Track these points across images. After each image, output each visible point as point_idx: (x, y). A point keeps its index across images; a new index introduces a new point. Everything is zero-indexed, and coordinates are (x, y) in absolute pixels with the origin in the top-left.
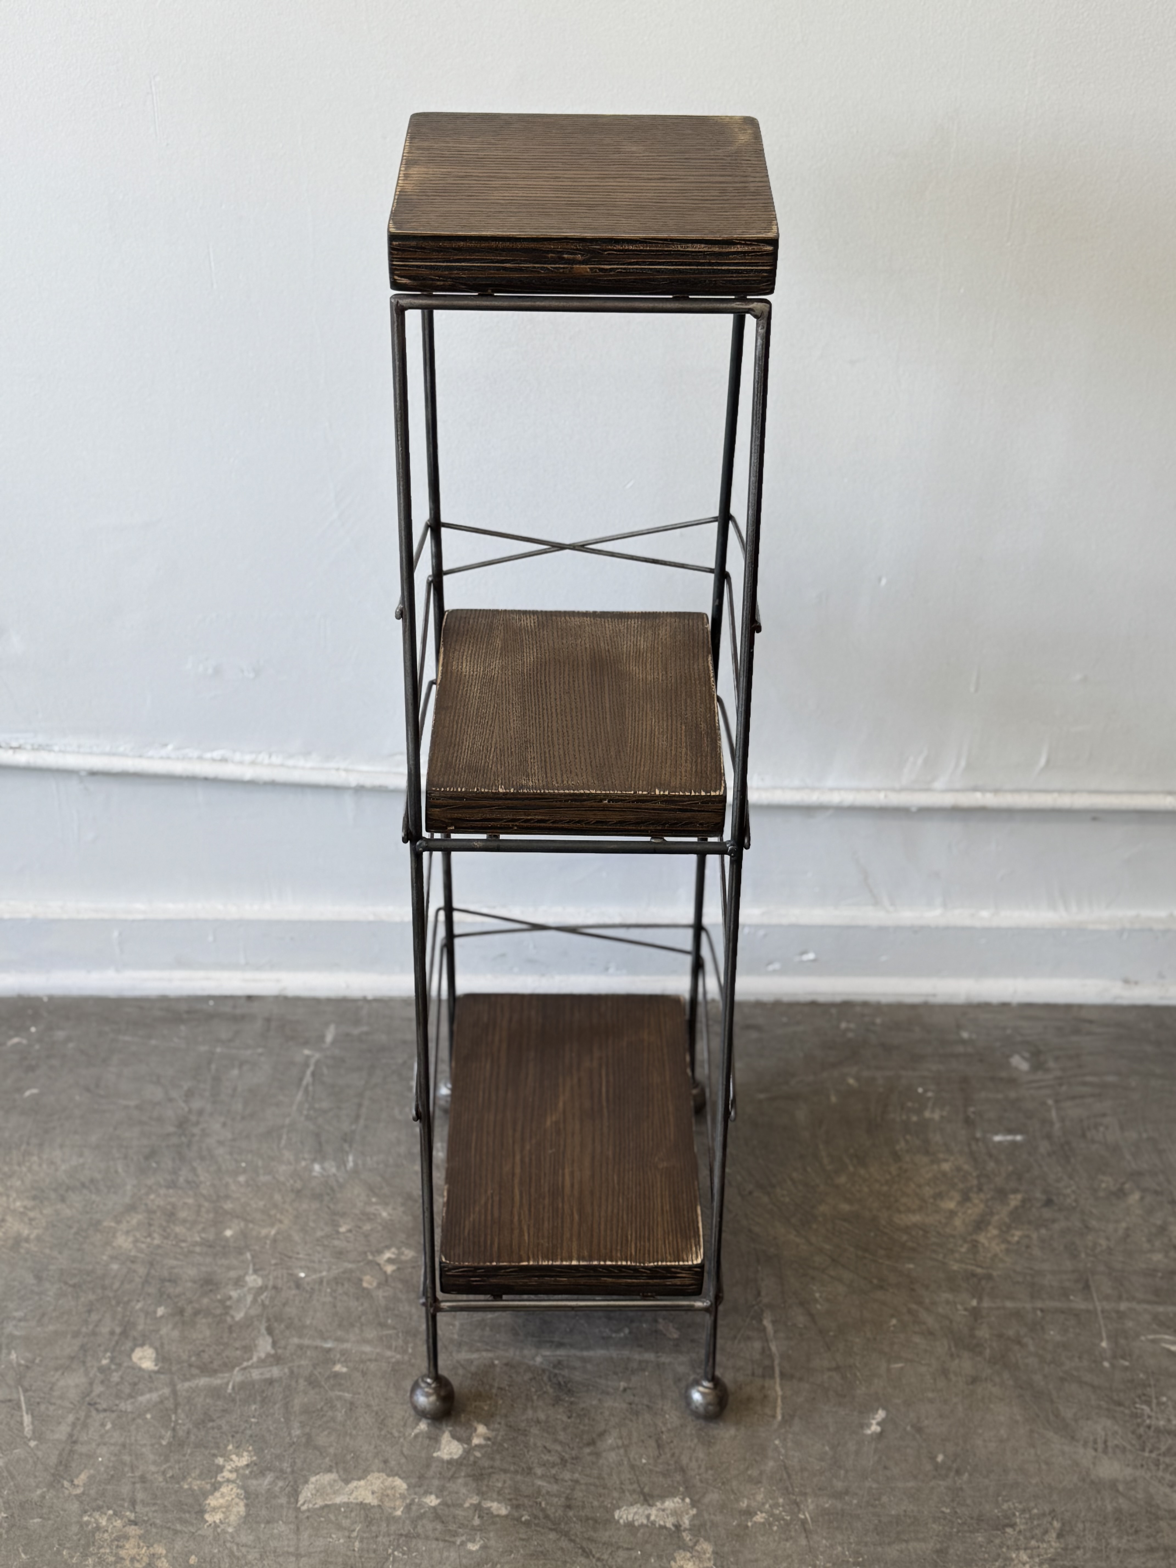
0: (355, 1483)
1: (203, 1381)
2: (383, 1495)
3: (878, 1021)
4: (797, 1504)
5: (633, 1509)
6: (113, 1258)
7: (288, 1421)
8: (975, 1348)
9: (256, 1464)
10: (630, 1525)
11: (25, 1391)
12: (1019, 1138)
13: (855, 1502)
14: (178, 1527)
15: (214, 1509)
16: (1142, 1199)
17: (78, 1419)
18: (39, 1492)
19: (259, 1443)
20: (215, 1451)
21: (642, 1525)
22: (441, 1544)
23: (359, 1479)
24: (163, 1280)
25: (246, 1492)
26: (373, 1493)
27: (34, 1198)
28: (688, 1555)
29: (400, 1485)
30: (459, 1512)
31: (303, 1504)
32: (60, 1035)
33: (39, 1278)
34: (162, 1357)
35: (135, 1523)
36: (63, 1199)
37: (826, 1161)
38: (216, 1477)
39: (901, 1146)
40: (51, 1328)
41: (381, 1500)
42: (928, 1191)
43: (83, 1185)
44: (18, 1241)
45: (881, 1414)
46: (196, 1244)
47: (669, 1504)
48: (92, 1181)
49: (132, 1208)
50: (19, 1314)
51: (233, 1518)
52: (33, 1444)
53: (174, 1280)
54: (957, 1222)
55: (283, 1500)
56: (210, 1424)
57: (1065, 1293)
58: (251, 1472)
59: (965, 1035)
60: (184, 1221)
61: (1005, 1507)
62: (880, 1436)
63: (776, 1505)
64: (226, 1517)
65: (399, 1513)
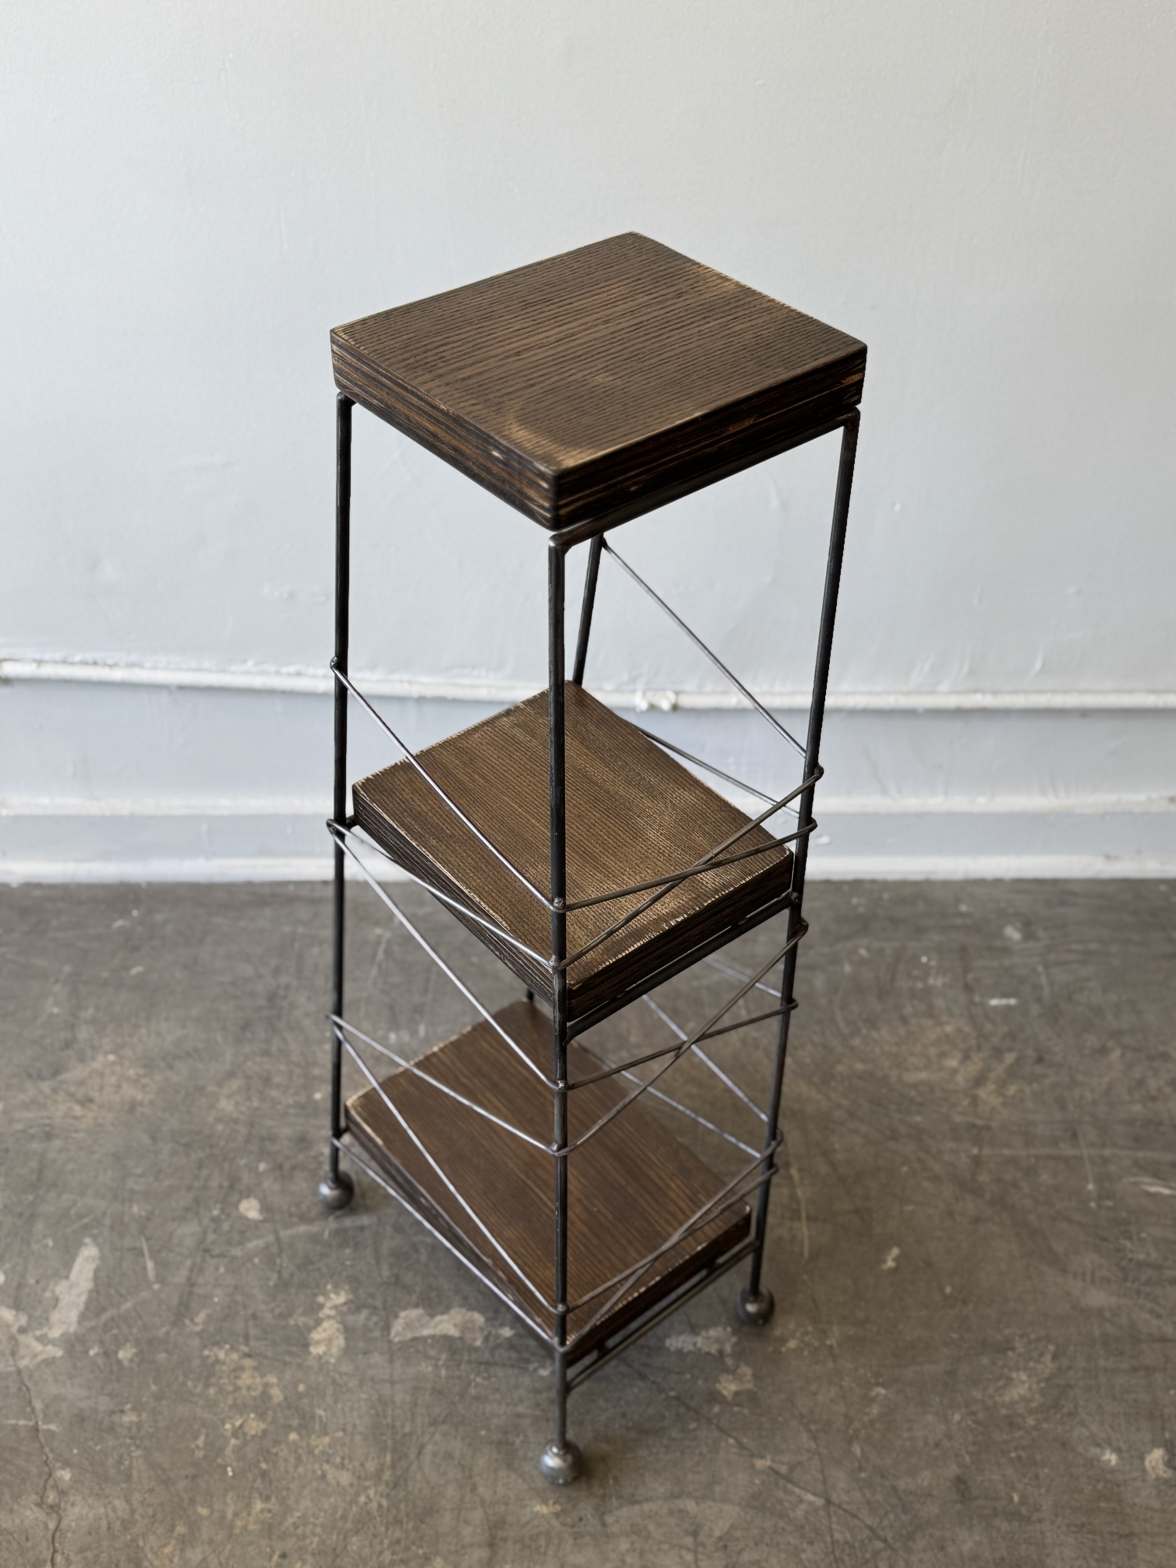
0: (439, 1318)
1: (303, 1229)
2: (465, 1327)
3: (886, 896)
4: (824, 1332)
5: (682, 1338)
6: (219, 1120)
7: (378, 1263)
8: (977, 1191)
9: (352, 1302)
10: (680, 1352)
11: (148, 1239)
12: (1012, 1002)
13: (875, 1329)
14: (287, 1359)
15: (318, 1343)
16: (1123, 1055)
17: (194, 1264)
18: (164, 1330)
19: (355, 1282)
20: (316, 1291)
21: (690, 1352)
22: (516, 1371)
23: (443, 1313)
24: (262, 1139)
25: (345, 1326)
26: (455, 1326)
27: (146, 1066)
28: (731, 1377)
29: (478, 1318)
30: (531, 1342)
31: (395, 1336)
32: (159, 918)
33: (154, 1139)
34: (266, 1208)
35: (248, 1355)
36: (171, 1067)
37: (842, 1025)
38: (318, 1314)
39: (908, 1010)
40: (167, 1183)
41: (462, 1332)
42: (933, 1052)
43: (188, 1054)
44: (133, 1106)
45: (895, 1251)
46: (289, 1106)
47: (713, 1333)
48: (196, 1050)
49: (231, 1075)
50: (138, 1171)
51: (334, 1350)
52: (156, 1287)
53: (273, 1139)
54: (960, 1079)
55: (377, 1334)
56: (311, 1267)
57: (1055, 1141)
58: (349, 1309)
59: (963, 908)
60: (278, 1086)
61: (1006, 1332)
62: (895, 1271)
63: (806, 1333)
64: (329, 1349)
65: (478, 1343)
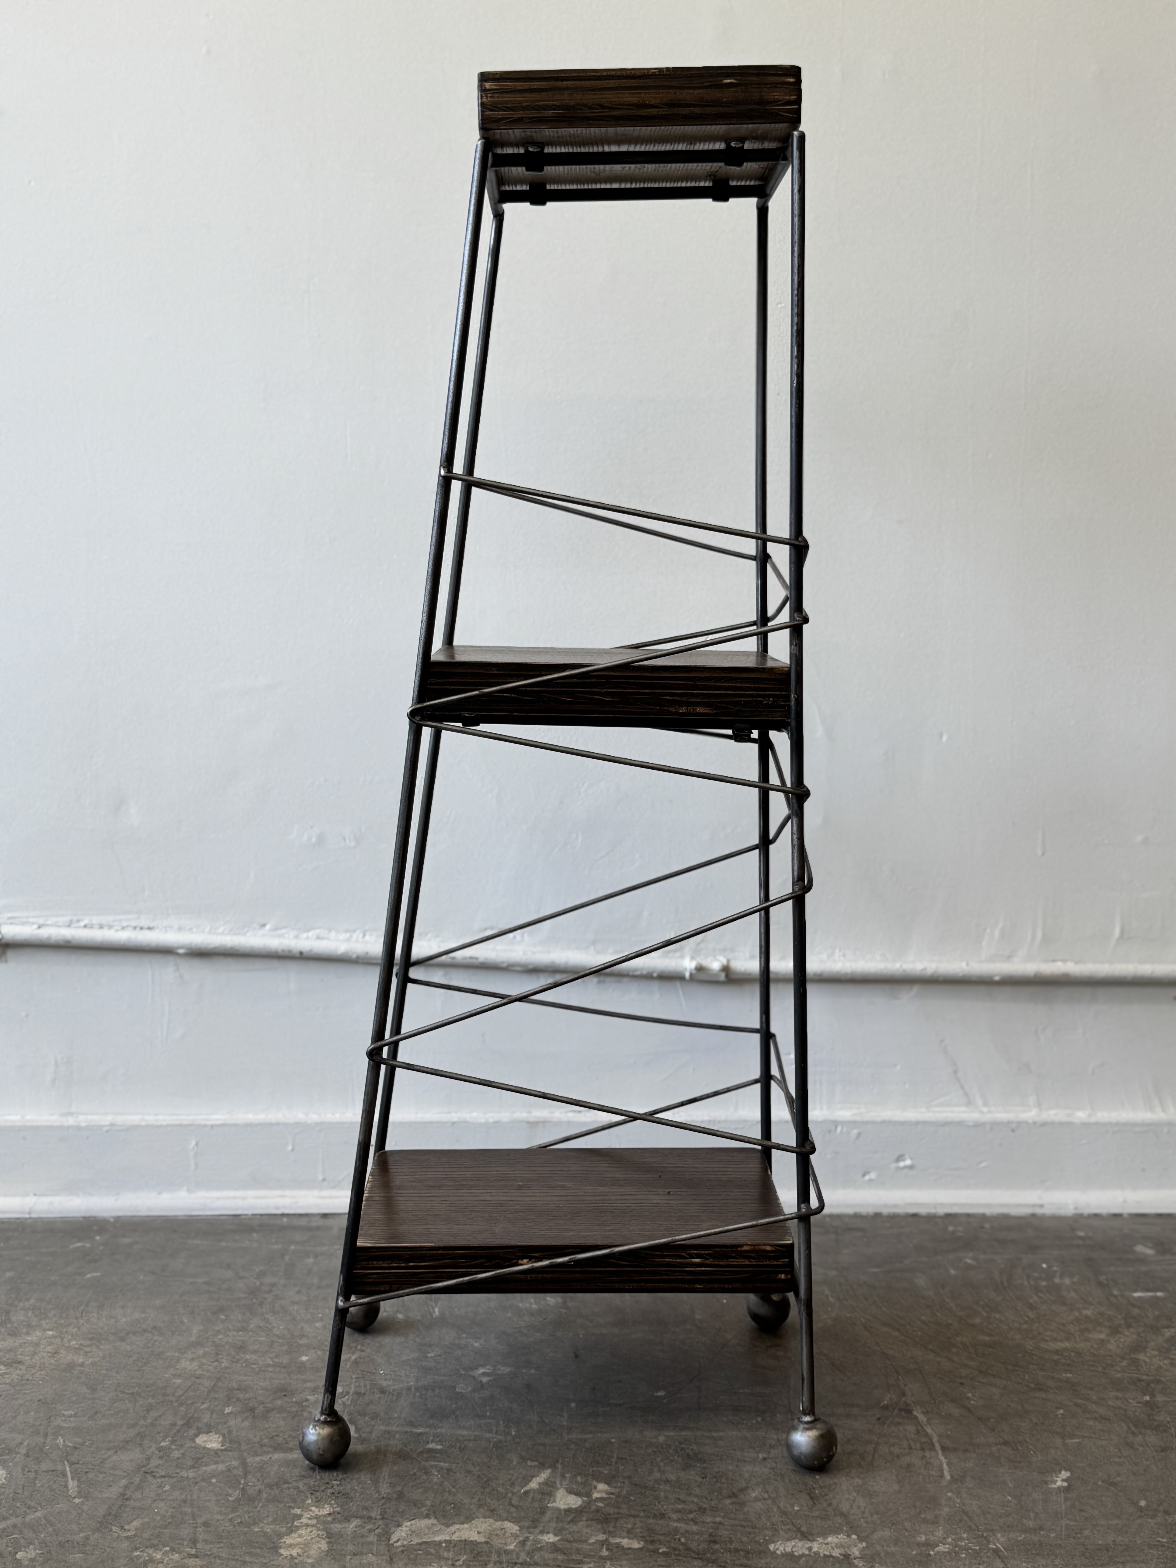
0: (457, 1527)
1: (276, 1456)
2: (493, 1534)
3: (986, 1225)
4: (985, 1538)
5: (791, 1543)
6: (176, 1376)
8: (1158, 1428)
9: (338, 1513)
10: (790, 1555)
11: (72, 1464)
12: (1159, 1294)
13: (1053, 1535)
14: (248, 1559)
15: (291, 1546)
17: (131, 1483)
18: (82, 1535)
19: (343, 1498)
20: (291, 1505)
21: (803, 1555)
23: (463, 1523)
24: (231, 1389)
25: (327, 1533)
26: (479, 1533)
27: (91, 1339)
29: (512, 1527)
30: (585, 1547)
31: (397, 1542)
32: (126, 1240)
33: (93, 1390)
34: (231, 1440)
35: (195, 1557)
36: (122, 1340)
37: (956, 1309)
38: (293, 1522)
39: (1034, 1300)
40: (105, 1421)
41: (489, 1538)
42: (1073, 1328)
43: (145, 1331)
45: (1065, 1474)
46: (269, 1365)
47: (833, 1539)
48: (154, 1328)
50: (70, 1413)
51: (313, 1552)
52: (77, 1501)
53: (244, 1389)
54: (1111, 1347)
55: (372, 1539)
56: (286, 1483)
58: (334, 1519)
59: (1081, 1234)
60: (255, 1351)
62: (1068, 1488)
63: (959, 1539)
64: (305, 1552)
65: (512, 1547)
